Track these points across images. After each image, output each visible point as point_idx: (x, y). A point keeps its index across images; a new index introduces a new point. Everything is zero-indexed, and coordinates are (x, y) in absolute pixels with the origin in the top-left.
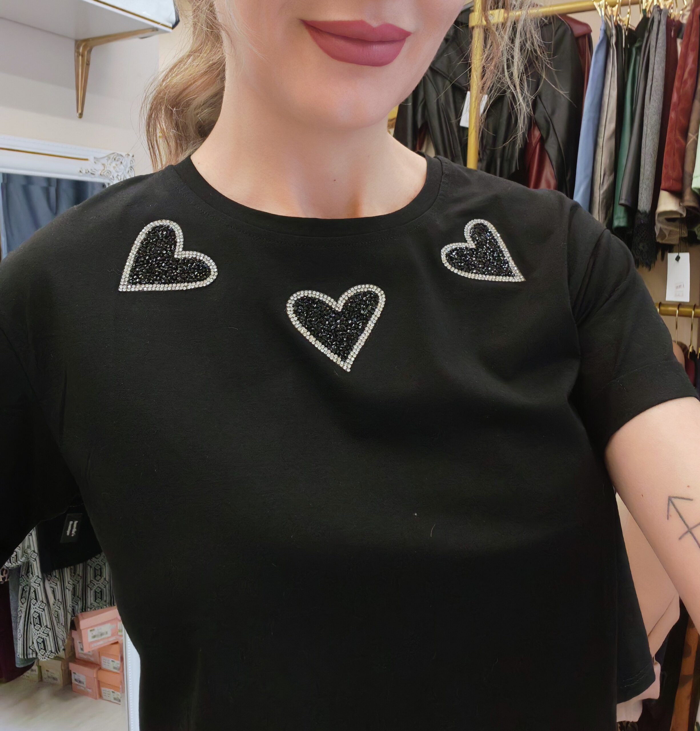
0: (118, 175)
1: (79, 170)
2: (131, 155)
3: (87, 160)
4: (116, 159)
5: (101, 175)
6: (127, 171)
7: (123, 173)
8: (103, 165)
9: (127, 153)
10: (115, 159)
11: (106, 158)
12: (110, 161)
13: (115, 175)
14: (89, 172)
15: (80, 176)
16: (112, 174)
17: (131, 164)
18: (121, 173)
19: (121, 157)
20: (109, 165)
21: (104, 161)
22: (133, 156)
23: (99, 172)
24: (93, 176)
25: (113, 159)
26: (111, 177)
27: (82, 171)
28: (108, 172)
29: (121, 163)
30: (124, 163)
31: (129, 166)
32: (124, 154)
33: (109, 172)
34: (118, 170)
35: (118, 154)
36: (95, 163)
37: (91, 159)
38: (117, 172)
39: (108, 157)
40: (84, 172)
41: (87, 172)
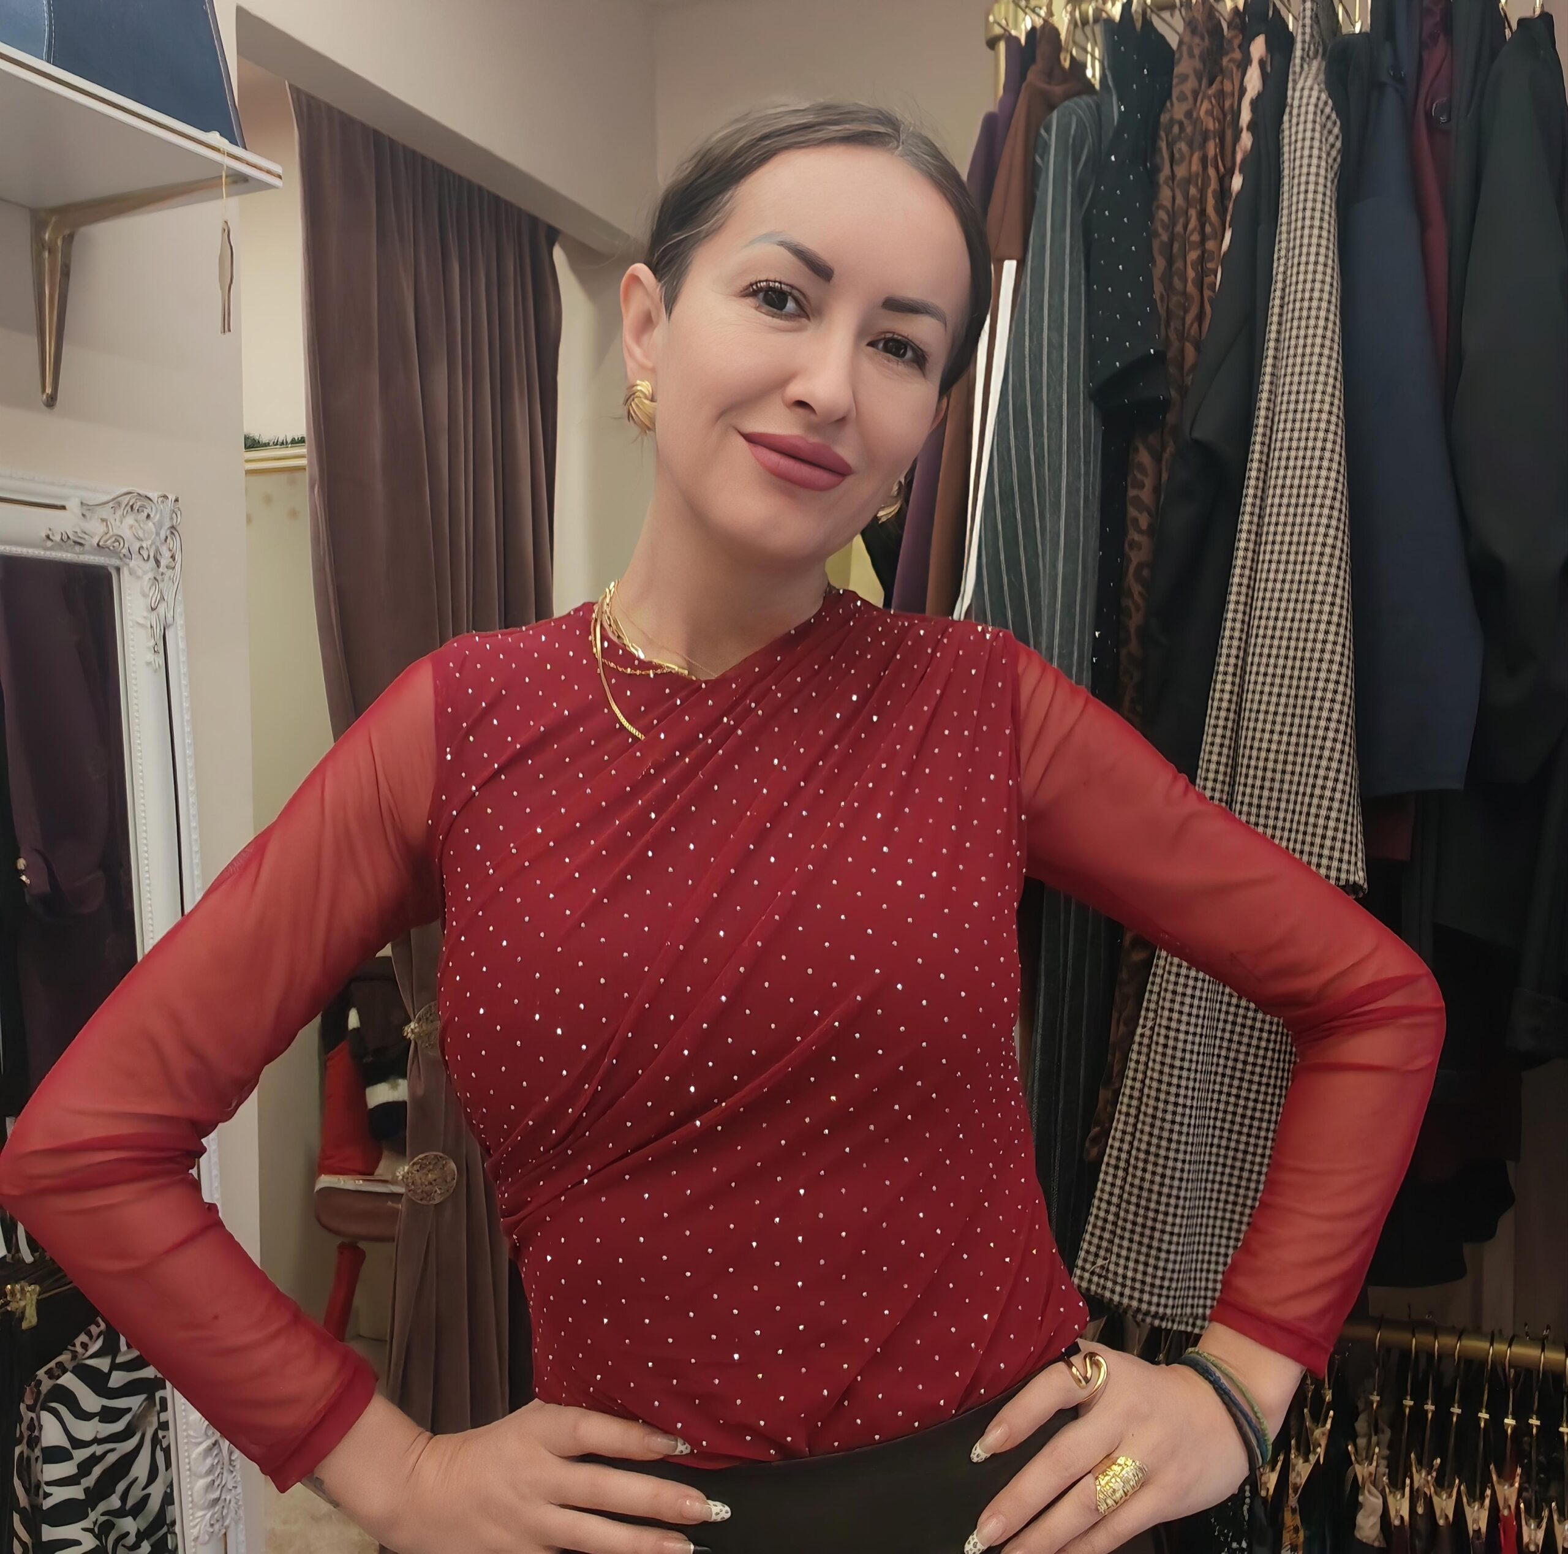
0: (141, 548)
1: (43, 535)
2: (172, 497)
3: (63, 508)
4: (136, 507)
5: (98, 545)
6: (163, 536)
7: (153, 543)
8: (103, 520)
9: (160, 493)
10: (132, 507)
11: (111, 504)
12: (119, 512)
13: (135, 548)
14: (68, 537)
15: (46, 549)
16: (126, 546)
17: (172, 518)
18: (149, 542)
19: (146, 503)
20: (118, 523)
21: (106, 512)
22: (177, 500)
23: (95, 541)
24: (77, 548)
25: (129, 508)
26: (125, 551)
27: (51, 537)
28: (117, 541)
29: (148, 516)
30: (156, 517)
31: (168, 525)
32: (154, 495)
33: (119, 538)
34: (141, 535)
35: (139, 494)
36: (84, 515)
37: (73, 505)
38: (139, 539)
39: (116, 503)
40: (57, 538)
41: (66, 541)
